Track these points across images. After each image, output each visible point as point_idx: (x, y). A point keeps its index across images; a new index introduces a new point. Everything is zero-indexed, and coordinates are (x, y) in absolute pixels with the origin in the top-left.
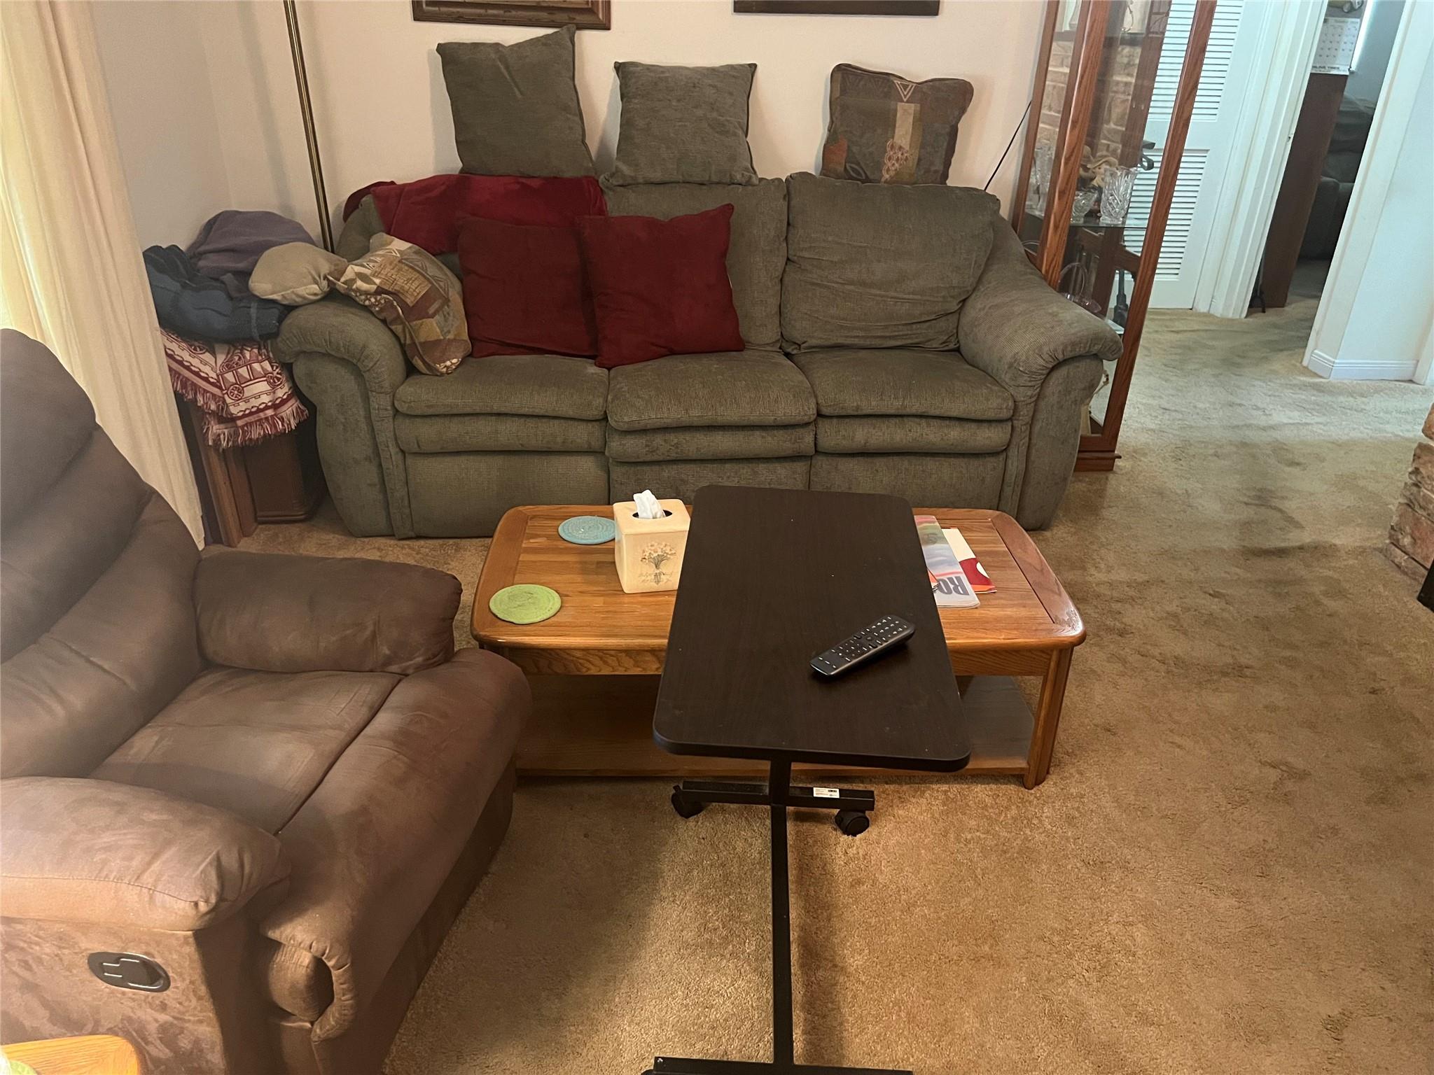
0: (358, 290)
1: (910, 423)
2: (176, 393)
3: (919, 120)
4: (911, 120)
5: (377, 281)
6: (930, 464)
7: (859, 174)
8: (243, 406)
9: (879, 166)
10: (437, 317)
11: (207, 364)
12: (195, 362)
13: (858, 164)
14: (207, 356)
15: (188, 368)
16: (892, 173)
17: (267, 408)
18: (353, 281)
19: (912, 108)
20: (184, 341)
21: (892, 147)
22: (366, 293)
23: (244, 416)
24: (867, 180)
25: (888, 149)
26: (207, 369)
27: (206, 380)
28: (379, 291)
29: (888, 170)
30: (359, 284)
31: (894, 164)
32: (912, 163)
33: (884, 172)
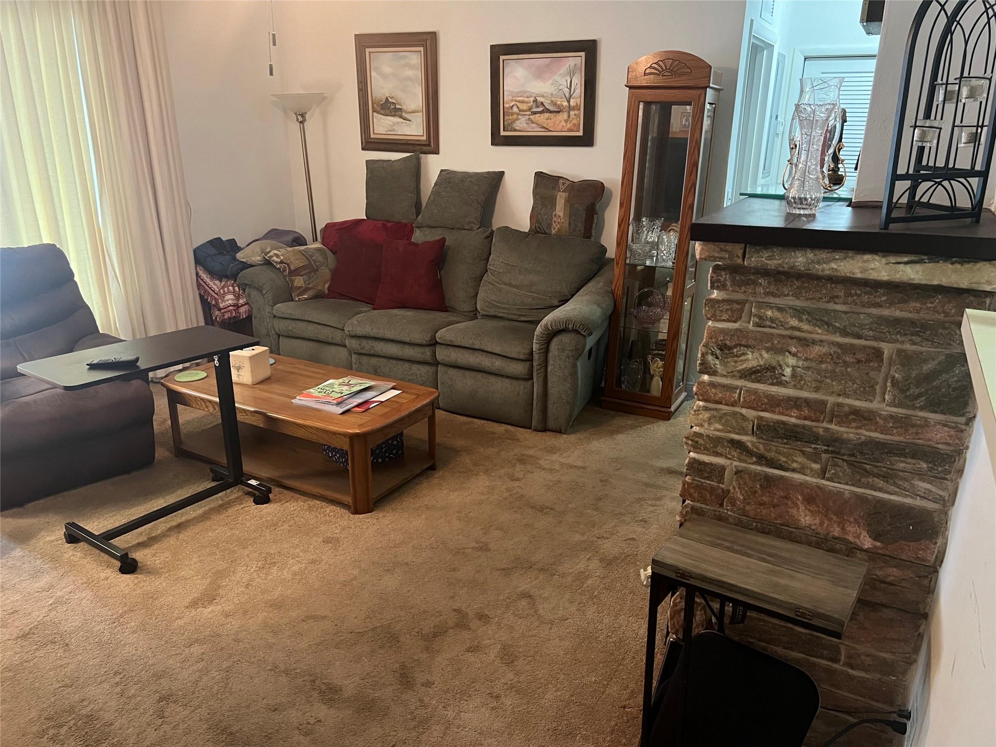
0: (273, 261)
1: (477, 354)
2: (200, 294)
3: (567, 201)
4: (563, 201)
5: (282, 258)
6: (493, 379)
7: (541, 229)
8: (224, 304)
9: (550, 225)
10: (305, 276)
11: (215, 285)
12: (211, 284)
13: (541, 224)
14: (217, 282)
15: (208, 285)
16: (556, 230)
17: (231, 306)
18: (272, 257)
19: (564, 195)
20: (209, 274)
21: (555, 215)
22: (276, 262)
23: (224, 308)
24: (545, 233)
25: (553, 217)
26: (215, 287)
27: (213, 291)
28: (282, 262)
29: (554, 229)
30: (275, 258)
31: (557, 225)
32: (566, 224)
33: (552, 229)
